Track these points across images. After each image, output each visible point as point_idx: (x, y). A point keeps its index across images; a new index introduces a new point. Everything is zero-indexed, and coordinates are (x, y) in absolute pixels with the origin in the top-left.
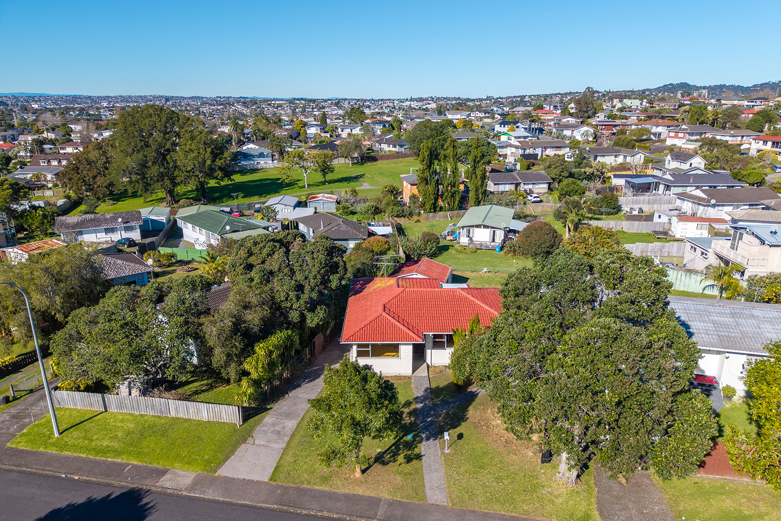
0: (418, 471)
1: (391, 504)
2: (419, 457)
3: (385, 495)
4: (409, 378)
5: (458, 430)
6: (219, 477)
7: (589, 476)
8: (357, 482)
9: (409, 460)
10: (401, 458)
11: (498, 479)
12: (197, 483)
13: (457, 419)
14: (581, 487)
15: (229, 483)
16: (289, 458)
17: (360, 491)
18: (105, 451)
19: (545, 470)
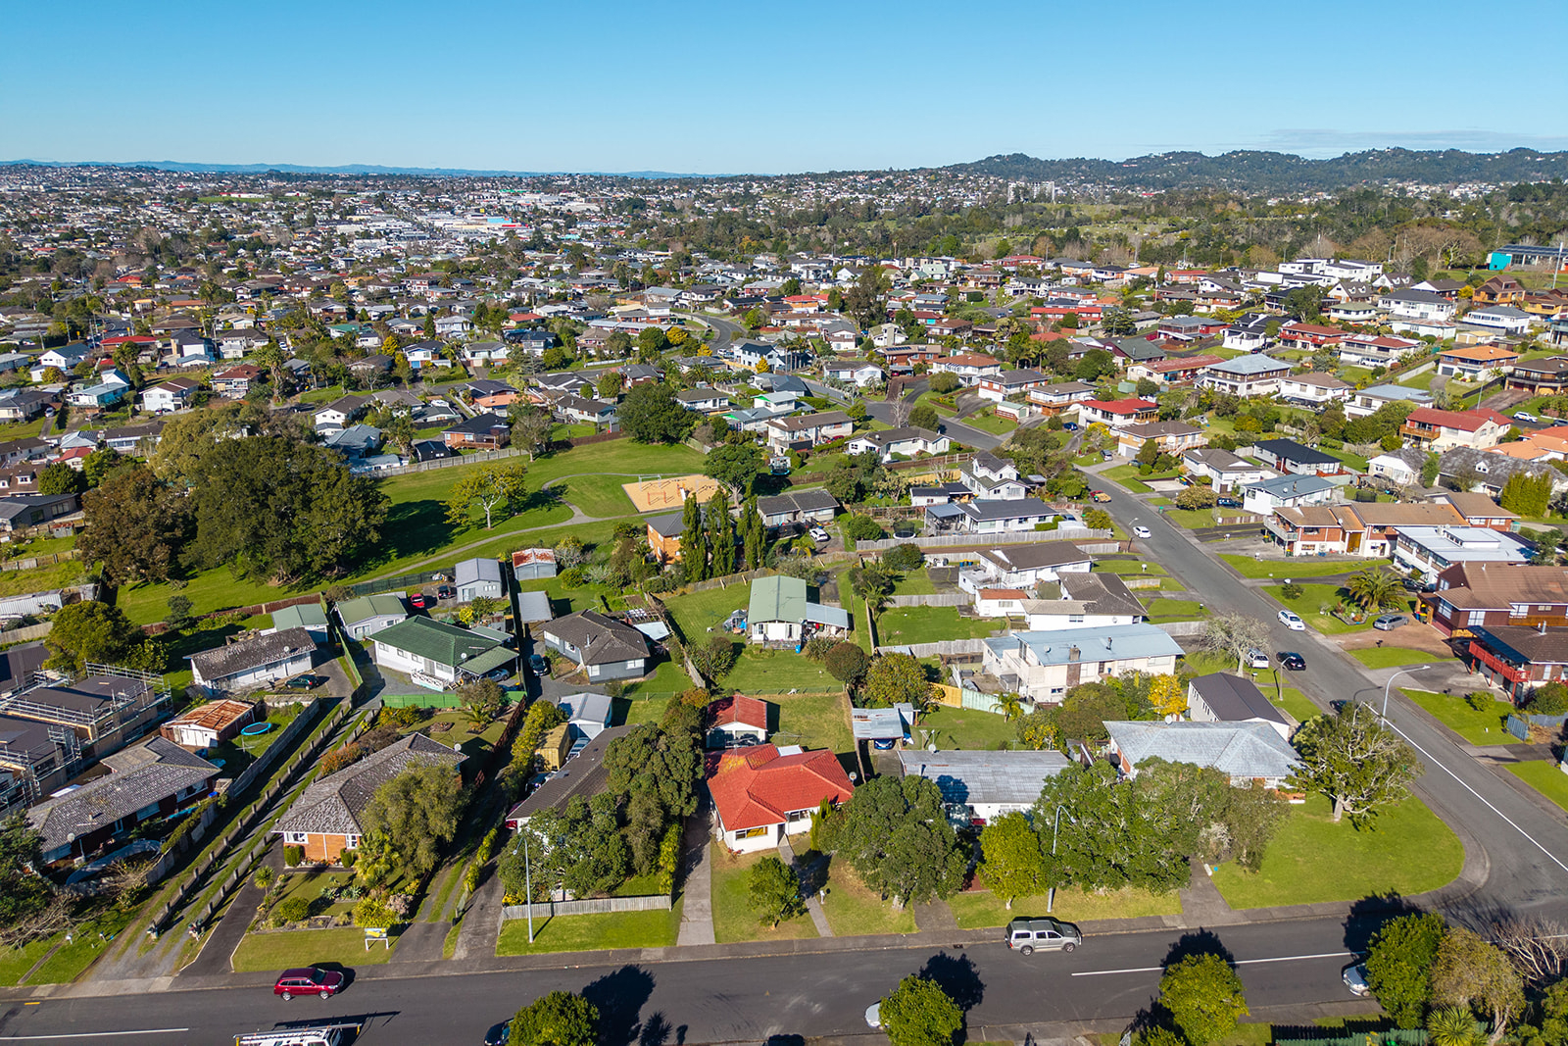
0: (809, 919)
1: (800, 942)
2: (807, 910)
3: (795, 938)
4: (776, 849)
5: (826, 887)
6: (680, 947)
7: (909, 904)
8: (773, 933)
9: (801, 913)
10: (796, 913)
11: (859, 915)
12: (668, 954)
13: (822, 879)
14: (907, 911)
15: (689, 949)
16: (720, 926)
17: (778, 938)
18: (583, 945)
19: (884, 905)
